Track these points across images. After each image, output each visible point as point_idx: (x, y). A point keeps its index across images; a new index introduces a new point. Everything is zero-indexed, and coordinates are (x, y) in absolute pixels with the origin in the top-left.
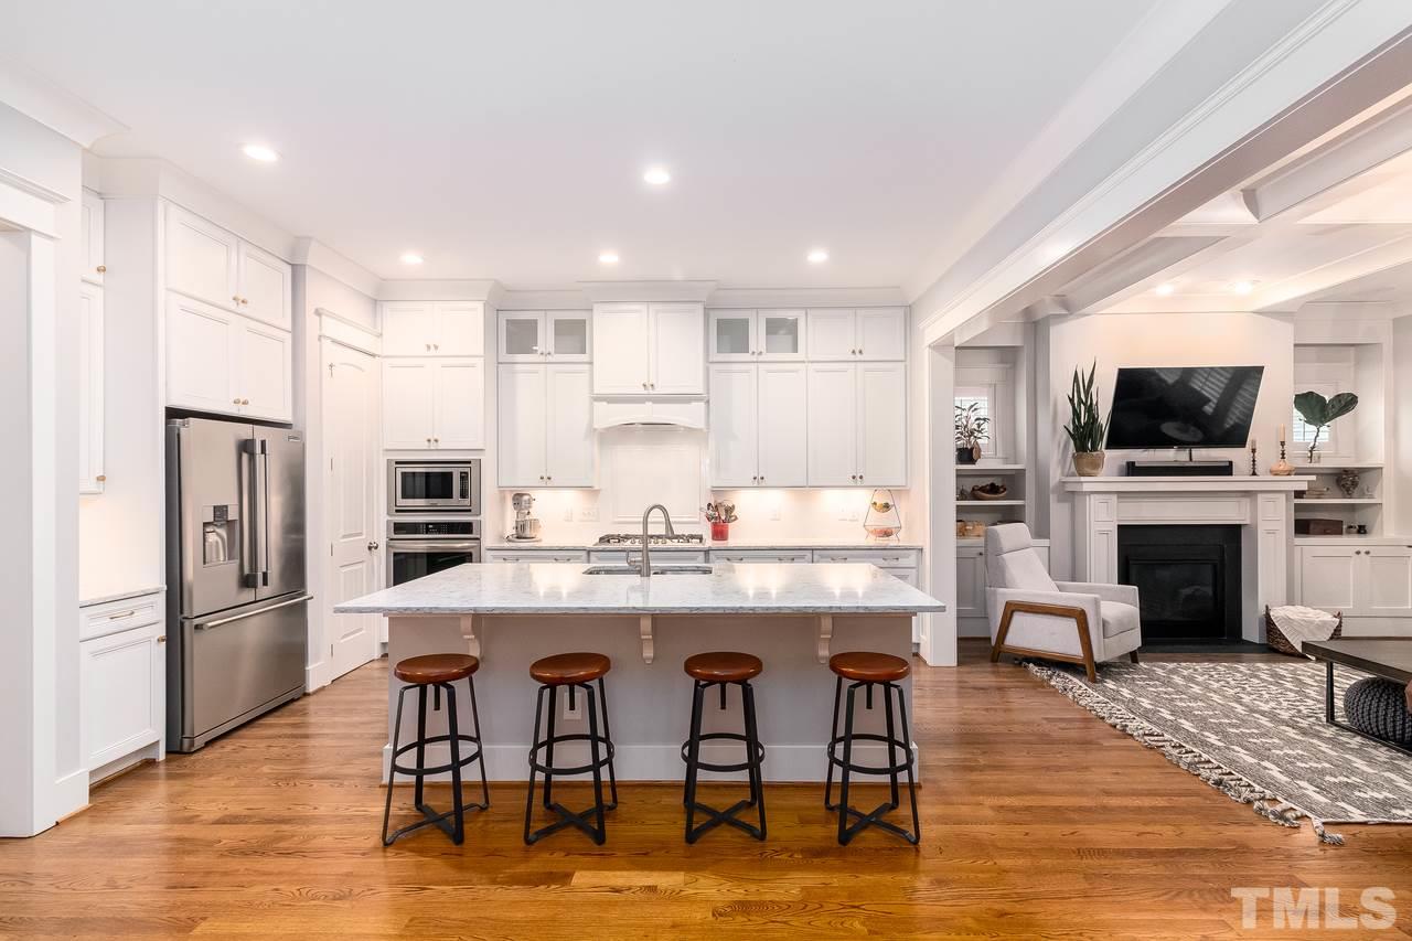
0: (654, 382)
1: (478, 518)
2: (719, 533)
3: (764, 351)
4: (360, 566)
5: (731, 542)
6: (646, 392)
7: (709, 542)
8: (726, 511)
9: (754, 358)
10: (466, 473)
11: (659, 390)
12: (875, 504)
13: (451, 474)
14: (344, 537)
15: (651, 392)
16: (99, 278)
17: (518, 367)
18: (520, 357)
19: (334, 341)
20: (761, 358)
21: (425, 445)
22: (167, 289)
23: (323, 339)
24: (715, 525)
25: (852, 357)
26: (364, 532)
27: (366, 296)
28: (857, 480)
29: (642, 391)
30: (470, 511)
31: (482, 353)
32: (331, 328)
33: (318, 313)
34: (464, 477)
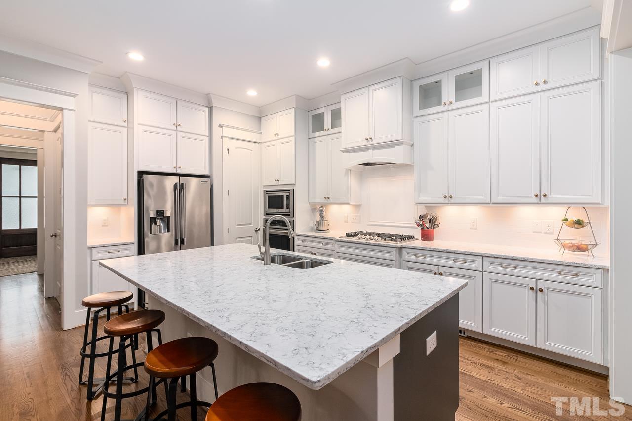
0: (371, 136)
1: (293, 219)
2: (426, 236)
3: (453, 101)
4: (250, 238)
5: (436, 244)
6: (368, 143)
7: (418, 243)
8: (430, 220)
9: (446, 108)
10: (288, 196)
11: (375, 141)
12: (566, 220)
13: (283, 196)
14: (238, 225)
15: (371, 142)
16: (125, 124)
17: (316, 139)
18: (317, 134)
19: (229, 138)
20: (451, 107)
21: (274, 183)
22: (139, 124)
23: (223, 138)
24: (422, 230)
25: (537, 89)
26: (252, 223)
27: (253, 116)
28: (541, 199)
29: (366, 143)
30: (289, 215)
31: (293, 134)
32: (227, 132)
33: (220, 126)
34: (288, 197)
